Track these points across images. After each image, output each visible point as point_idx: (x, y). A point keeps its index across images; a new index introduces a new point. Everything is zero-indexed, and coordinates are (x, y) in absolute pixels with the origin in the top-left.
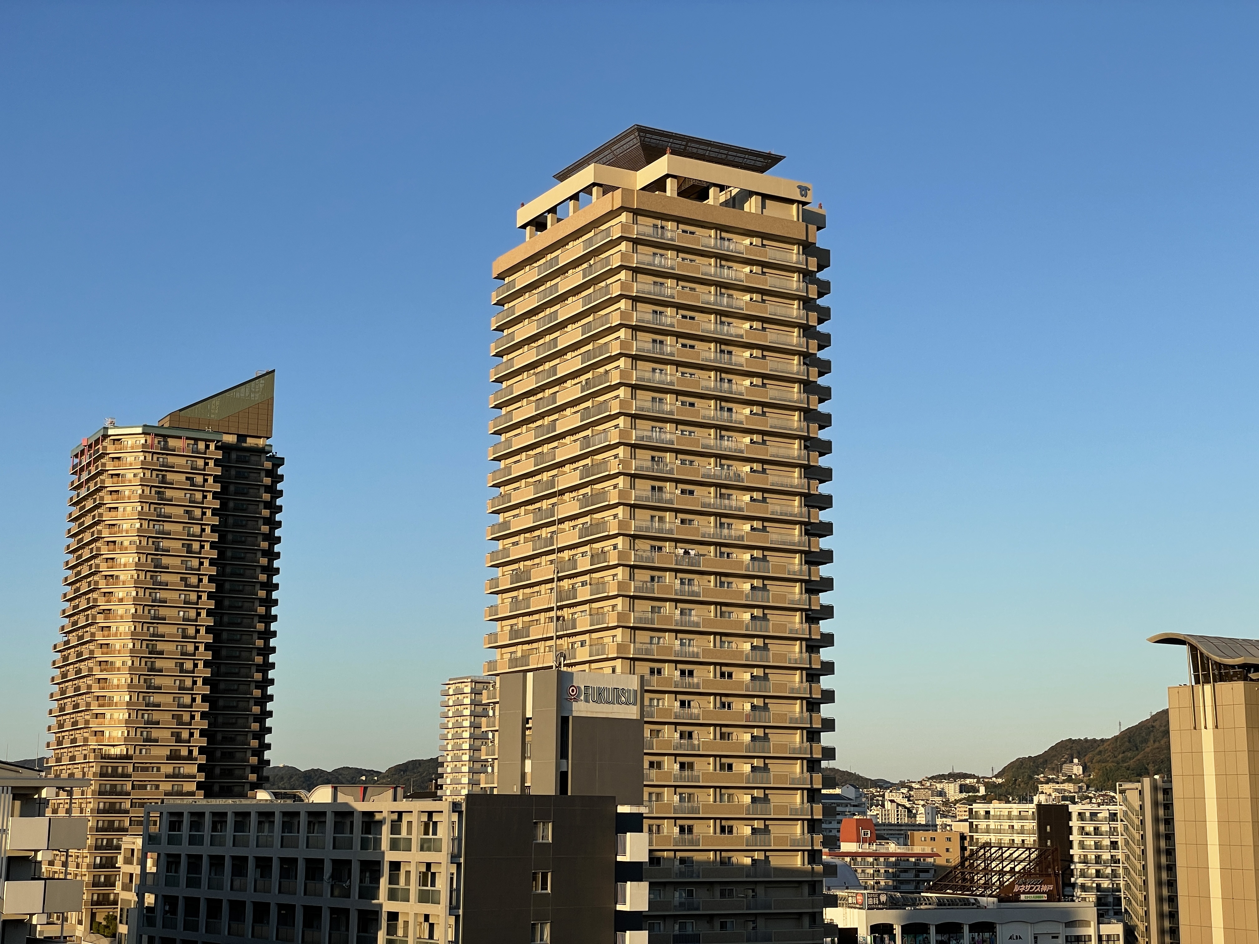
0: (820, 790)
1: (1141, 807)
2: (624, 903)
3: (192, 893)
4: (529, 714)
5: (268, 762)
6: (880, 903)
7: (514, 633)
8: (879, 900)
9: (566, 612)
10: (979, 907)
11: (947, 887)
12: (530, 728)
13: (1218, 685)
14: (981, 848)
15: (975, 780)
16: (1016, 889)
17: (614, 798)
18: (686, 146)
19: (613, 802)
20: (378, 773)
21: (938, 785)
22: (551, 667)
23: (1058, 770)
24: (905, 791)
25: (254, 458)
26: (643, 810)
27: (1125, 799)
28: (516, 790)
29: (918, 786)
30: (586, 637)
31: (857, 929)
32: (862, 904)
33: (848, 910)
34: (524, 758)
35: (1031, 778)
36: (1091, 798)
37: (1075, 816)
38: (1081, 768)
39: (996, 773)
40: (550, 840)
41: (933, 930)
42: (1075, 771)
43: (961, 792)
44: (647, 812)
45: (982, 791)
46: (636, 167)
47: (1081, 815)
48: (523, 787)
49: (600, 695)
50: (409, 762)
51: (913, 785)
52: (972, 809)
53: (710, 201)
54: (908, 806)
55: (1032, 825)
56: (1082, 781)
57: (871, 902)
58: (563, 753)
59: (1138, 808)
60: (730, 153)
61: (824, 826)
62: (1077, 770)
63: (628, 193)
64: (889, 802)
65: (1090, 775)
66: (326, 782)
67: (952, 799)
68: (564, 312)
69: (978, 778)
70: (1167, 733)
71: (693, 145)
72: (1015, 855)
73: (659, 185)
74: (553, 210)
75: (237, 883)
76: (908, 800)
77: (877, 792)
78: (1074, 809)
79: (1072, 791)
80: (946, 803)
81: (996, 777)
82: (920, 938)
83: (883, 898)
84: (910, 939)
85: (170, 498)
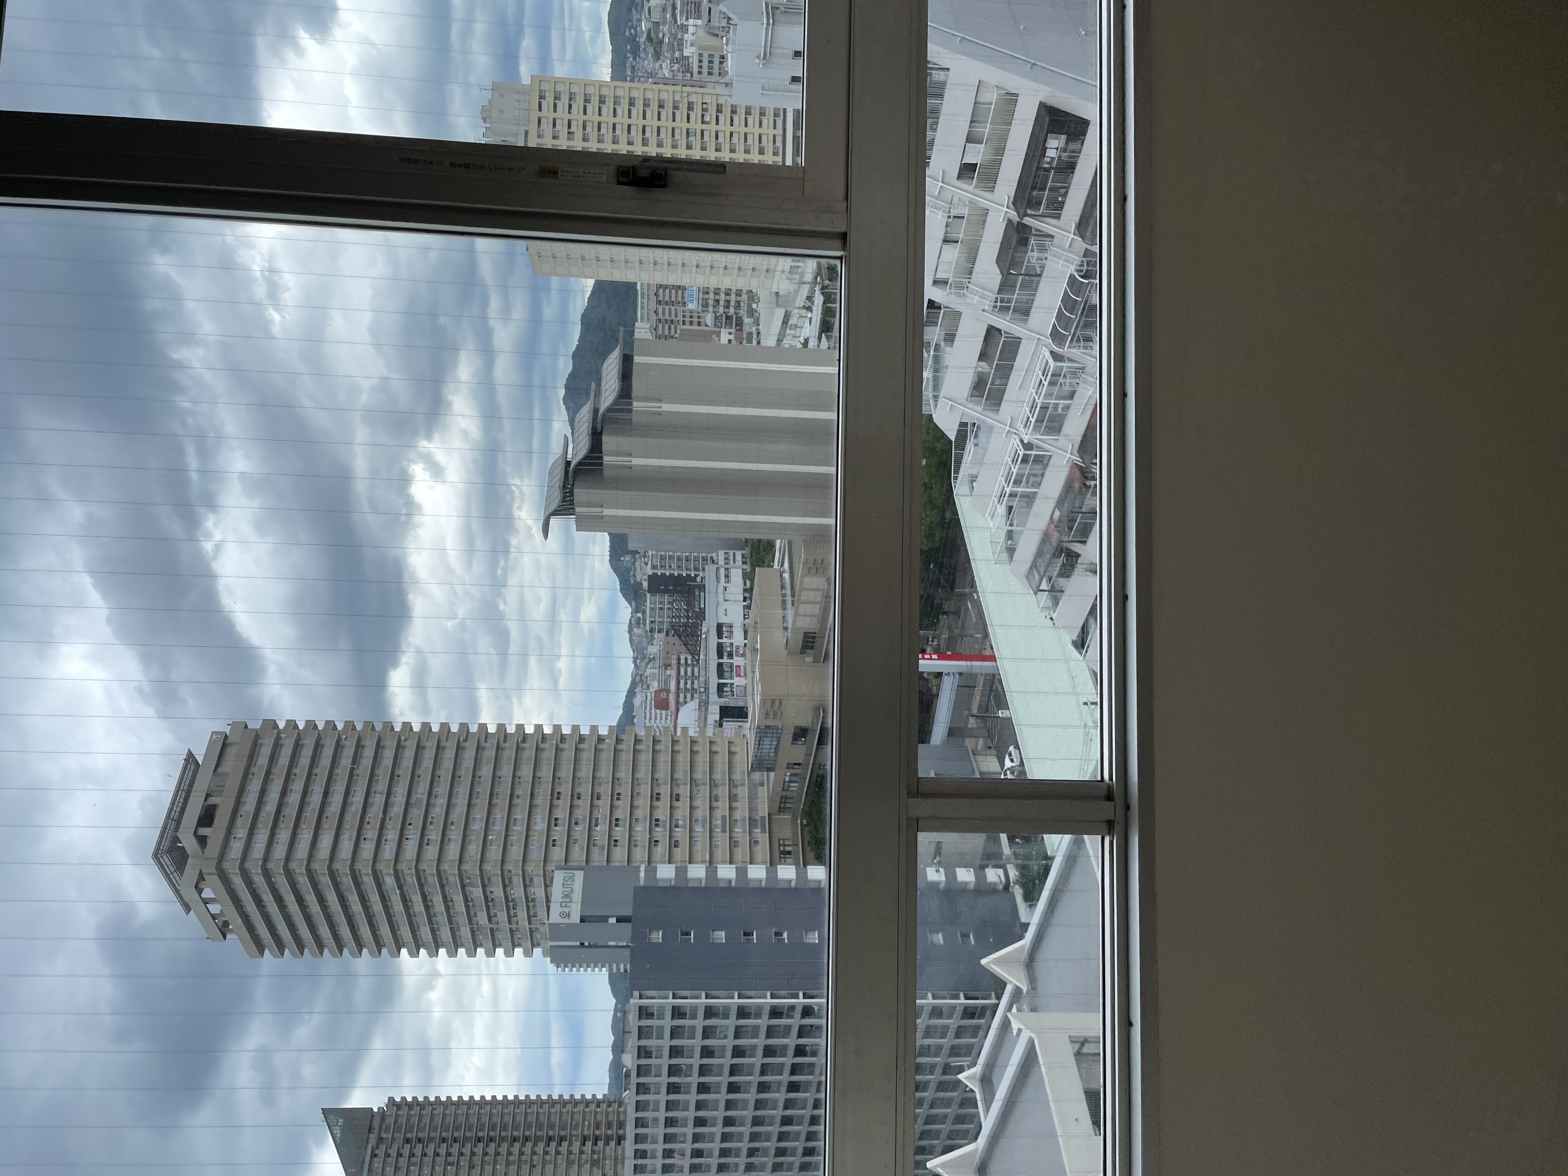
2: (701, 880)
4: (578, 944)
6: (705, 691)
10: (708, 631)
13: (577, 501)
14: (674, 627)
15: (633, 618)
16: (698, 610)
17: (635, 885)
19: (637, 888)
21: (636, 642)
23: (628, 570)
26: (642, 869)
28: (627, 952)
29: (636, 654)
31: (720, 707)
33: (709, 711)
37: (655, 571)
39: (629, 606)
41: (721, 661)
45: (639, 615)
47: (654, 567)
48: (627, 946)
49: (567, 896)
53: (218, 802)
54: (647, 660)
57: (704, 698)
62: (628, 558)
68: (293, 906)
72: (677, 609)
73: (202, 841)
77: (639, 677)
81: (631, 606)
82: (726, 669)
83: (702, 690)
84: (726, 674)
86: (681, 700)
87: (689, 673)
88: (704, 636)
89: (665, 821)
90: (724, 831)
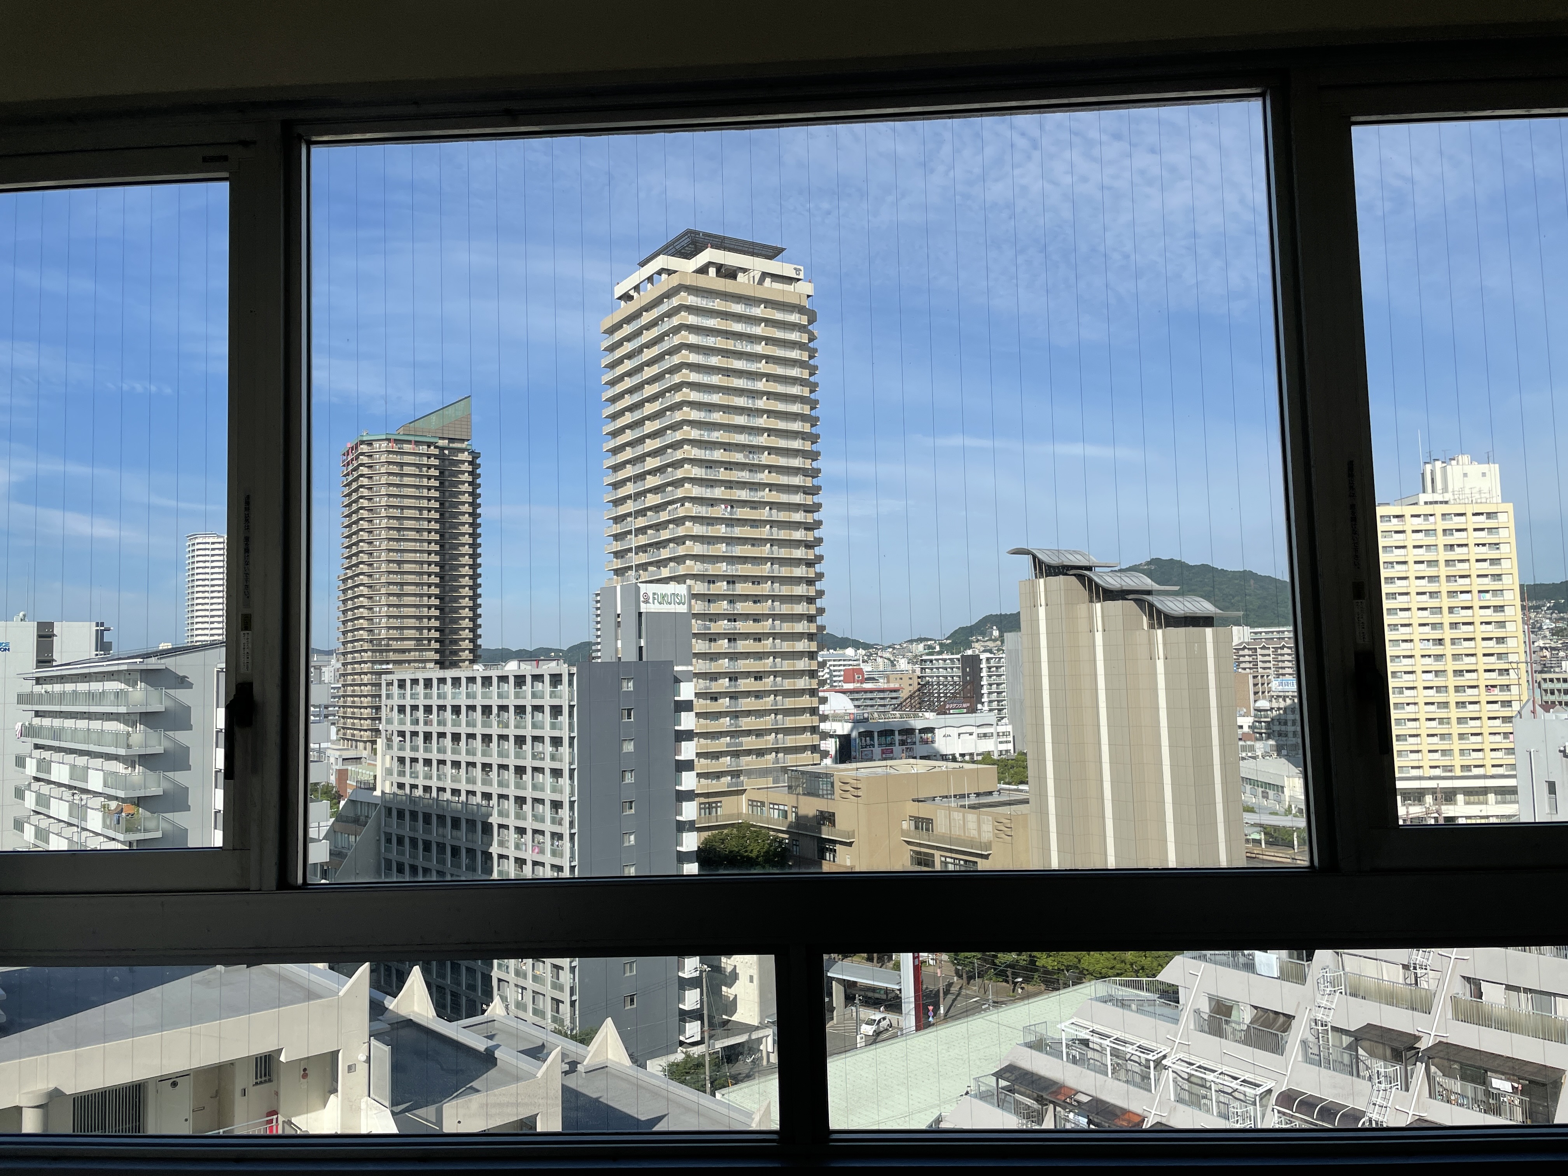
2: (681, 724)
4: (619, 612)
6: (864, 719)
10: (926, 718)
13: (1049, 578)
16: (948, 707)
17: (672, 662)
18: (721, 242)
19: (671, 664)
20: (561, 651)
23: (983, 634)
25: (460, 454)
28: (613, 659)
29: (898, 647)
32: (853, 720)
33: (845, 724)
38: (998, 632)
39: (946, 636)
40: (631, 690)
41: (897, 733)
43: (924, 649)
44: (695, 669)
45: (938, 648)
46: (689, 257)
47: (988, 661)
48: (617, 657)
51: (895, 646)
53: (739, 280)
55: (958, 667)
58: (639, 635)
61: (820, 674)
63: (684, 275)
69: (935, 641)
71: (725, 241)
73: (704, 269)
74: (636, 288)
75: (441, 721)
78: (984, 657)
81: (946, 639)
82: (889, 739)
84: (883, 740)
85: (407, 480)
86: (856, 696)
87: (882, 702)
88: (920, 714)
89: (736, 687)
90: (728, 745)
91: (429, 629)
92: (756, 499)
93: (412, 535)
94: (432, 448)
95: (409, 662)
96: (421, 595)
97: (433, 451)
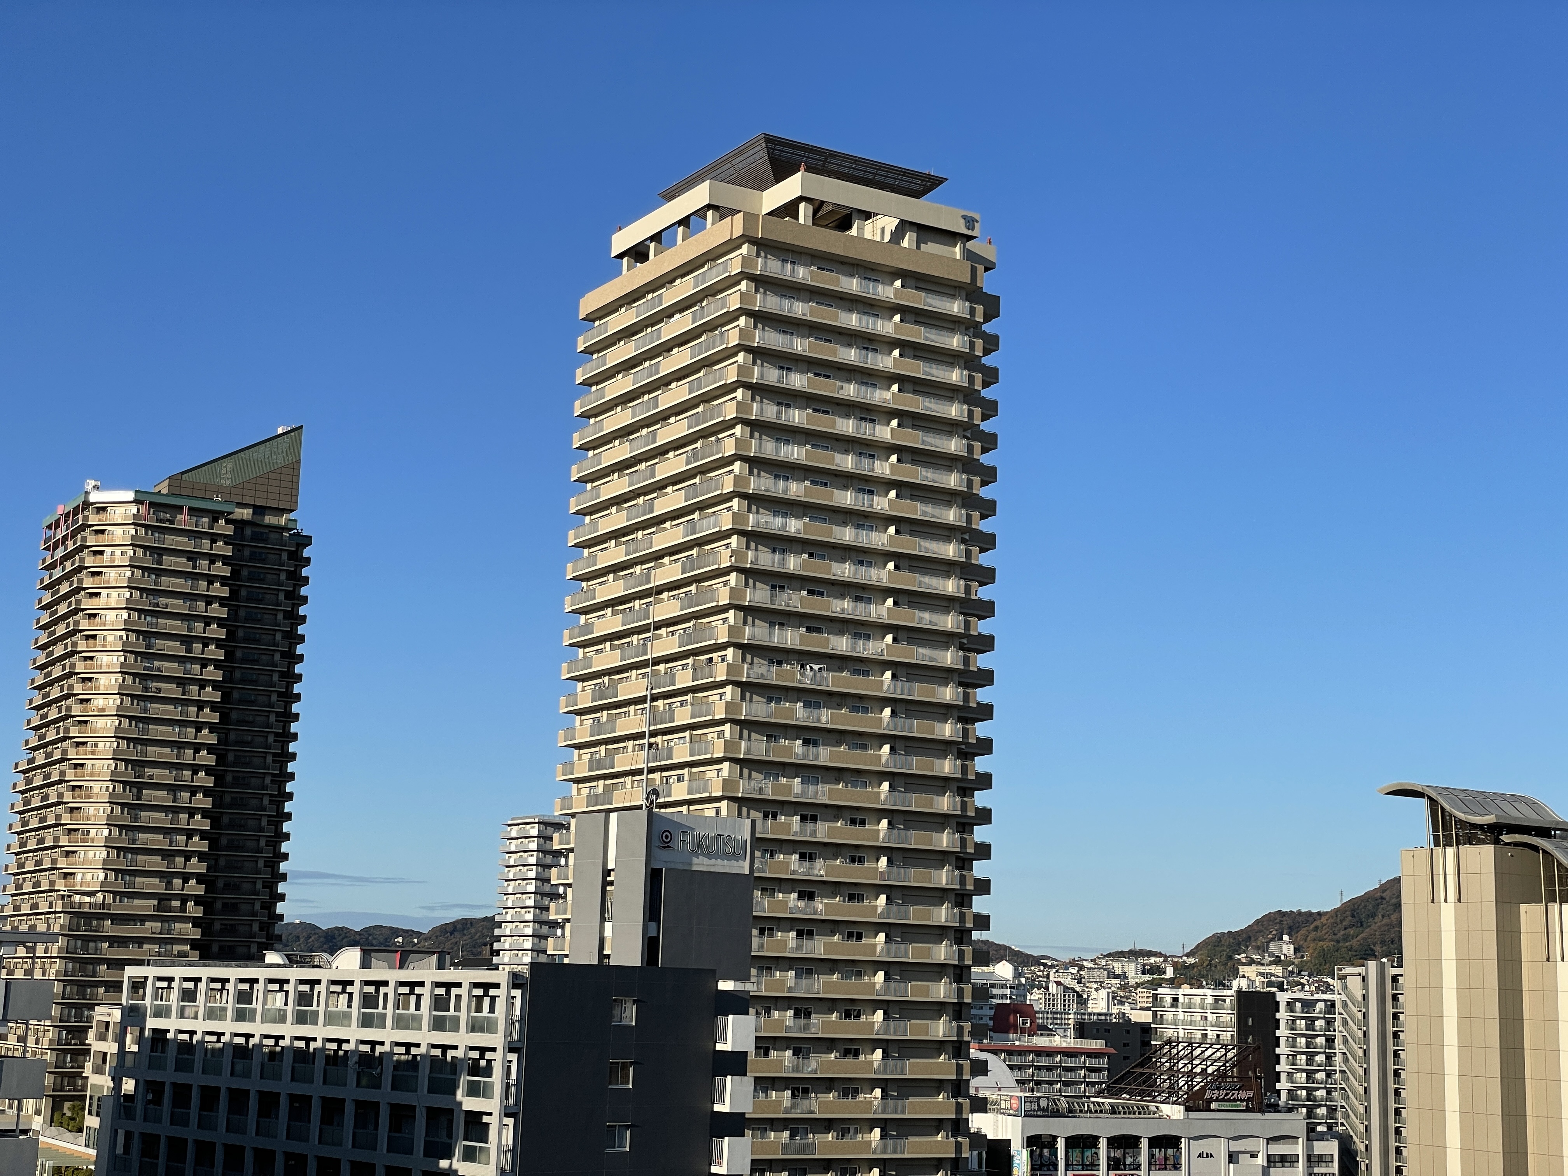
0: (969, 967)
1: (1364, 997)
2: (723, 1101)
3: (182, 1078)
4: (611, 865)
5: (281, 917)
6: (1039, 1109)
7: (594, 764)
8: (1039, 1105)
9: (659, 739)
10: (1161, 1117)
11: (1122, 1091)
12: (611, 883)
13: (1465, 849)
14: (1167, 1045)
15: (1162, 959)
16: (1207, 1095)
17: (714, 971)
18: (825, 161)
19: (713, 976)
20: (418, 934)
21: (1116, 965)
22: (639, 807)
23: (1263, 949)
24: (1074, 970)
25: (273, 536)
26: (748, 987)
27: (1345, 987)
28: (592, 959)
29: (1091, 965)
30: (686, 771)
31: (1010, 1140)
32: (1017, 1110)
33: (1000, 1116)
34: (603, 919)
35: (1230, 958)
36: (1303, 985)
37: (1282, 1006)
38: (1292, 947)
39: (1187, 950)
40: (634, 1024)
41: (1103, 1144)
42: (1285, 951)
43: (1144, 973)
44: (755, 989)
45: (1170, 973)
46: (762, 186)
47: (1290, 1005)
48: (602, 956)
49: (700, 844)
50: (458, 921)
51: (1085, 963)
52: (1157, 994)
53: (854, 232)
54: (1078, 989)
55: (1229, 1017)
56: (1293, 963)
57: (1028, 1108)
58: (652, 912)
59: (1360, 999)
60: (879, 172)
61: (973, 1012)
62: (1287, 949)
63: (750, 218)
64: (1055, 985)
65: (1303, 957)
66: (353, 944)
67: (1132, 982)
68: (668, 364)
69: (1165, 957)
70: (1398, 906)
71: (833, 161)
72: (1209, 1052)
73: (790, 209)
74: (656, 237)
75: (239, 1067)
76: (1079, 982)
77: (1040, 971)
78: (1282, 997)
79: (1280, 975)
80: (1125, 987)
81: (1188, 955)
82: (1088, 1153)
83: (1043, 1103)
84: (1075, 1154)
85: (167, 583)
86: (1017, 1061)
87: (1070, 1077)
88: (1152, 1107)
89: (808, 1028)
91: (186, 878)
92: (865, 654)
93: (170, 690)
94: (222, 522)
95: (140, 941)
96: (175, 811)
97: (222, 527)
